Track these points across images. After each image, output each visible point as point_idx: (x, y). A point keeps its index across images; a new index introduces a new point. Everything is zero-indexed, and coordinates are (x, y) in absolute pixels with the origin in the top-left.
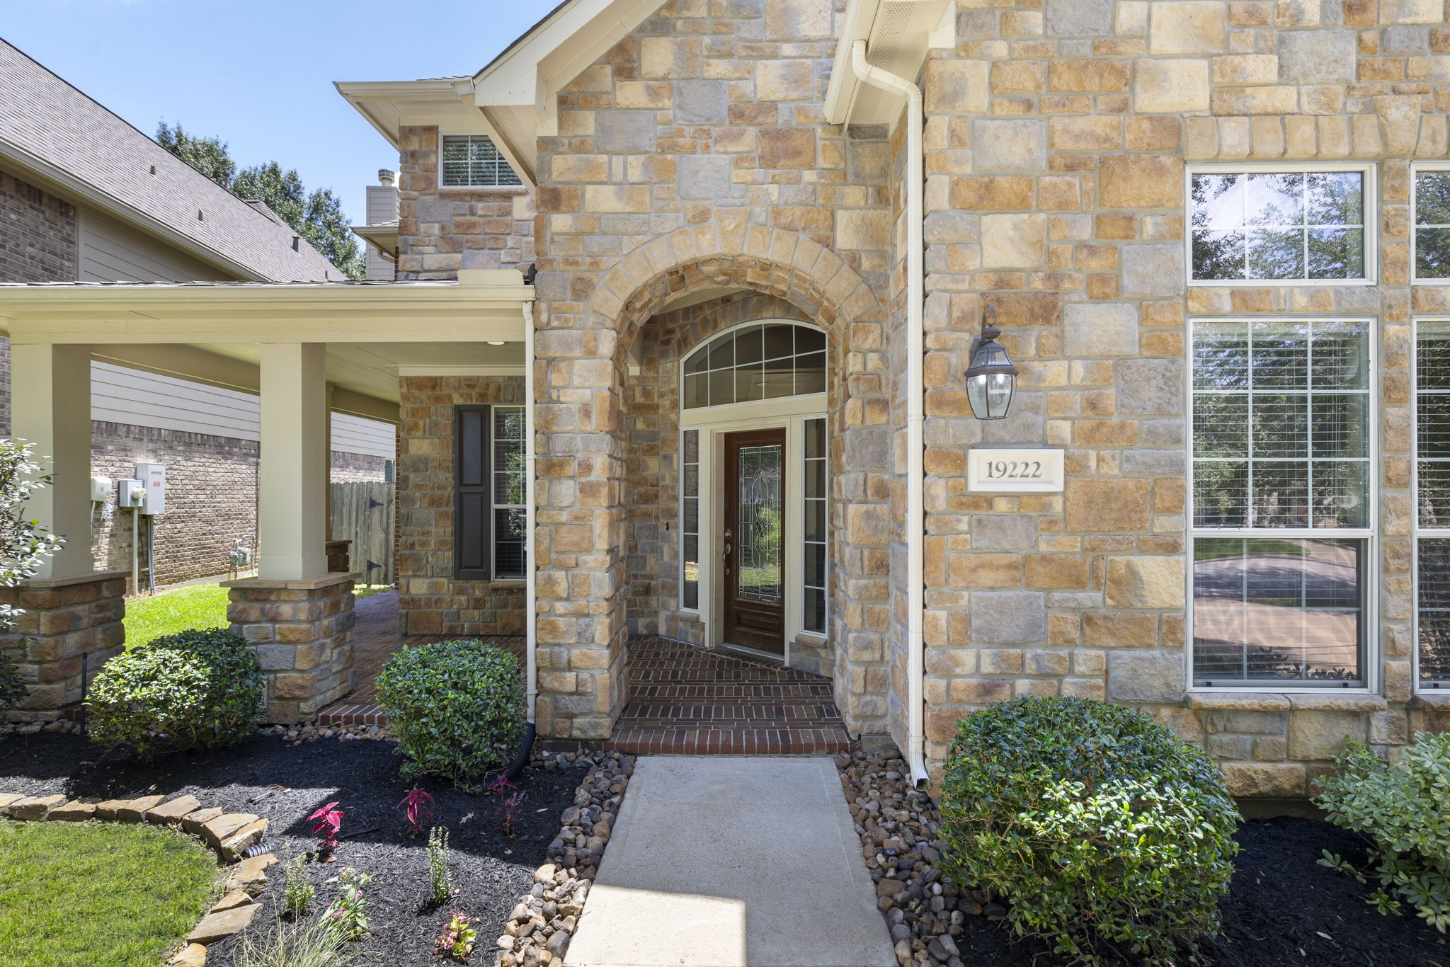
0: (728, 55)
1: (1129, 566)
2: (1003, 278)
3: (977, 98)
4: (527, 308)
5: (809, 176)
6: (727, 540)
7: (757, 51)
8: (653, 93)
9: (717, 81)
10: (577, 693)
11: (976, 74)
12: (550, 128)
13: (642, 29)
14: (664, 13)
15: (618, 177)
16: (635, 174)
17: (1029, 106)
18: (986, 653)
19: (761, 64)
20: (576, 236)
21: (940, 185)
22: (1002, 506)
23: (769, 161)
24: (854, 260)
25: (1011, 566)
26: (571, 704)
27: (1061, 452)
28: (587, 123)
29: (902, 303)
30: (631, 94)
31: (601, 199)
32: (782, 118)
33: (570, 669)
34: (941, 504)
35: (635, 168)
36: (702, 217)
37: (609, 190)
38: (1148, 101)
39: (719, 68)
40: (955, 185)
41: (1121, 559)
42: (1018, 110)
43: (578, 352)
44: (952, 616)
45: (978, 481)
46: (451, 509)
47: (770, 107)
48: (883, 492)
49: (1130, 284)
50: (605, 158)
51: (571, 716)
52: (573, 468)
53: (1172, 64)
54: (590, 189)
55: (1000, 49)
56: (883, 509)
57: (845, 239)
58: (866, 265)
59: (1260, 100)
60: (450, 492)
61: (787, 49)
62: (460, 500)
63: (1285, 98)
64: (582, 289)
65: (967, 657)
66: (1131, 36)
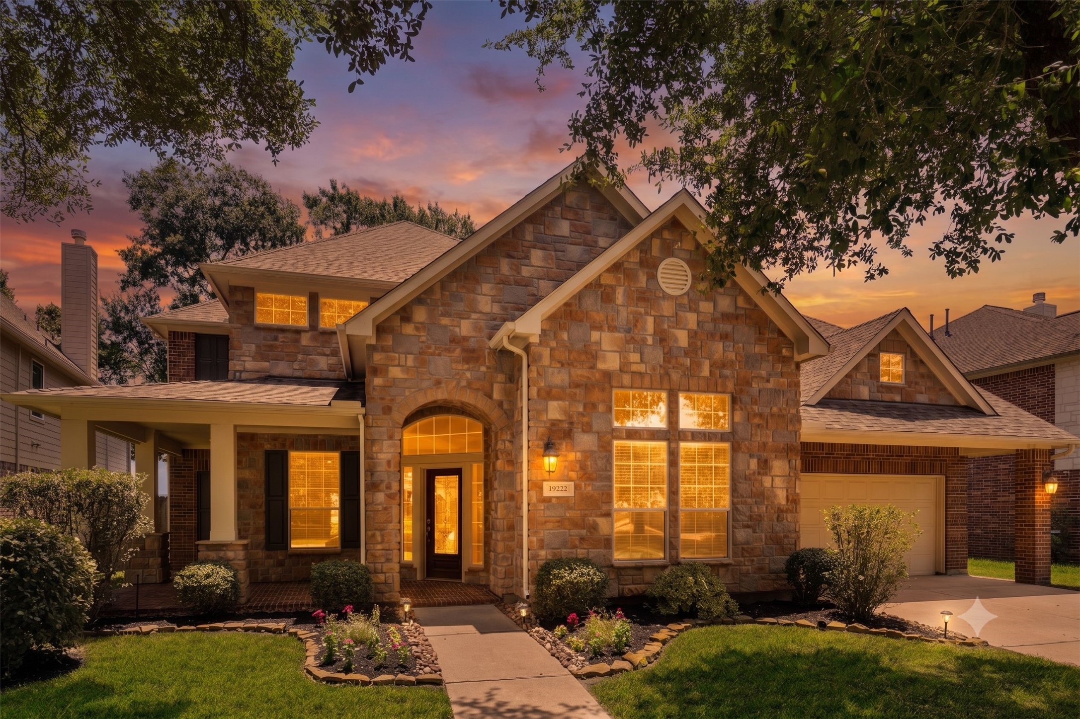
0: (450, 316)
1: (594, 521)
2: (554, 423)
3: (546, 361)
4: (361, 418)
5: (483, 369)
6: (428, 525)
7: (461, 316)
8: (417, 329)
9: (445, 326)
10: (385, 583)
11: (546, 352)
12: (373, 341)
13: (411, 302)
14: (423, 296)
15: (402, 363)
16: (410, 363)
17: (563, 365)
18: (549, 551)
19: (463, 321)
20: (384, 387)
21: (534, 390)
22: (554, 501)
23: (466, 360)
24: (500, 404)
25: (558, 522)
26: (383, 588)
27: (572, 483)
28: (389, 341)
29: (520, 423)
30: (409, 329)
31: (395, 372)
32: (472, 344)
33: (382, 572)
34: (534, 500)
35: (410, 361)
36: (438, 383)
37: (399, 369)
38: (601, 366)
39: (445, 321)
40: (539, 391)
41: (591, 519)
42: (559, 365)
43: (385, 437)
44: (538, 540)
45: (547, 493)
46: (263, 509)
47: (466, 339)
48: (512, 498)
49: (595, 428)
50: (397, 355)
51: (382, 593)
52: (383, 486)
53: (607, 354)
54: (391, 368)
55: (553, 344)
56: (513, 504)
57: (496, 395)
58: (505, 406)
59: (634, 368)
60: (262, 500)
61: (474, 316)
62: (268, 503)
63: (642, 368)
64: (387, 410)
65: (543, 553)
66: (596, 343)
